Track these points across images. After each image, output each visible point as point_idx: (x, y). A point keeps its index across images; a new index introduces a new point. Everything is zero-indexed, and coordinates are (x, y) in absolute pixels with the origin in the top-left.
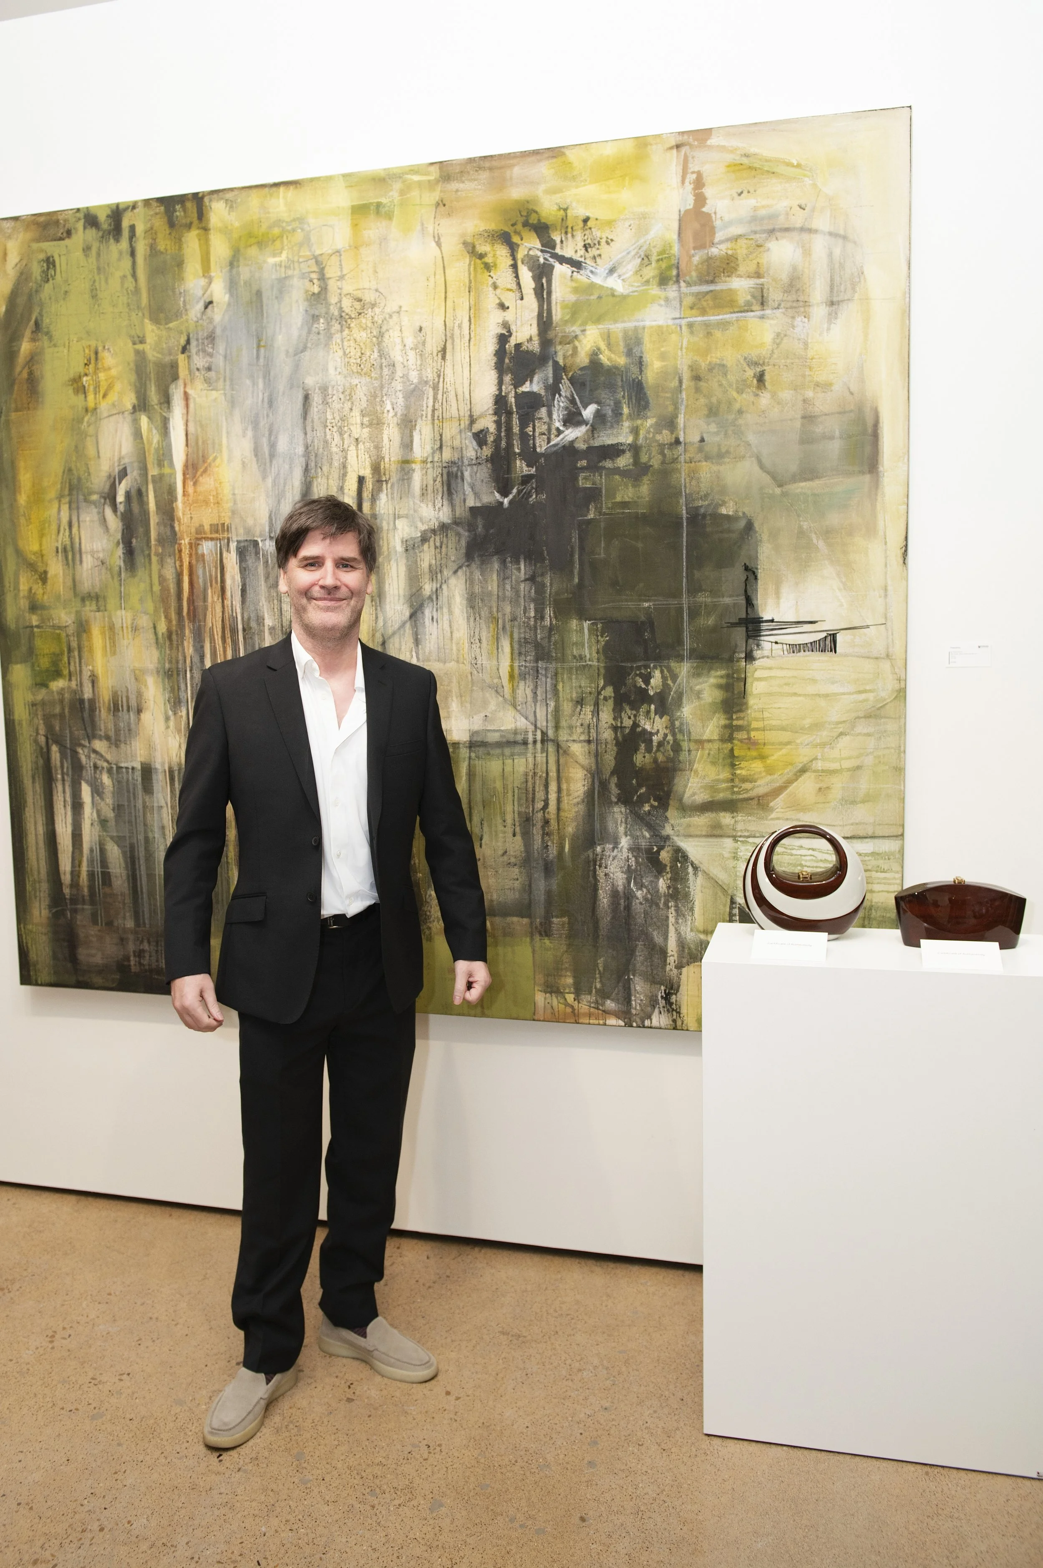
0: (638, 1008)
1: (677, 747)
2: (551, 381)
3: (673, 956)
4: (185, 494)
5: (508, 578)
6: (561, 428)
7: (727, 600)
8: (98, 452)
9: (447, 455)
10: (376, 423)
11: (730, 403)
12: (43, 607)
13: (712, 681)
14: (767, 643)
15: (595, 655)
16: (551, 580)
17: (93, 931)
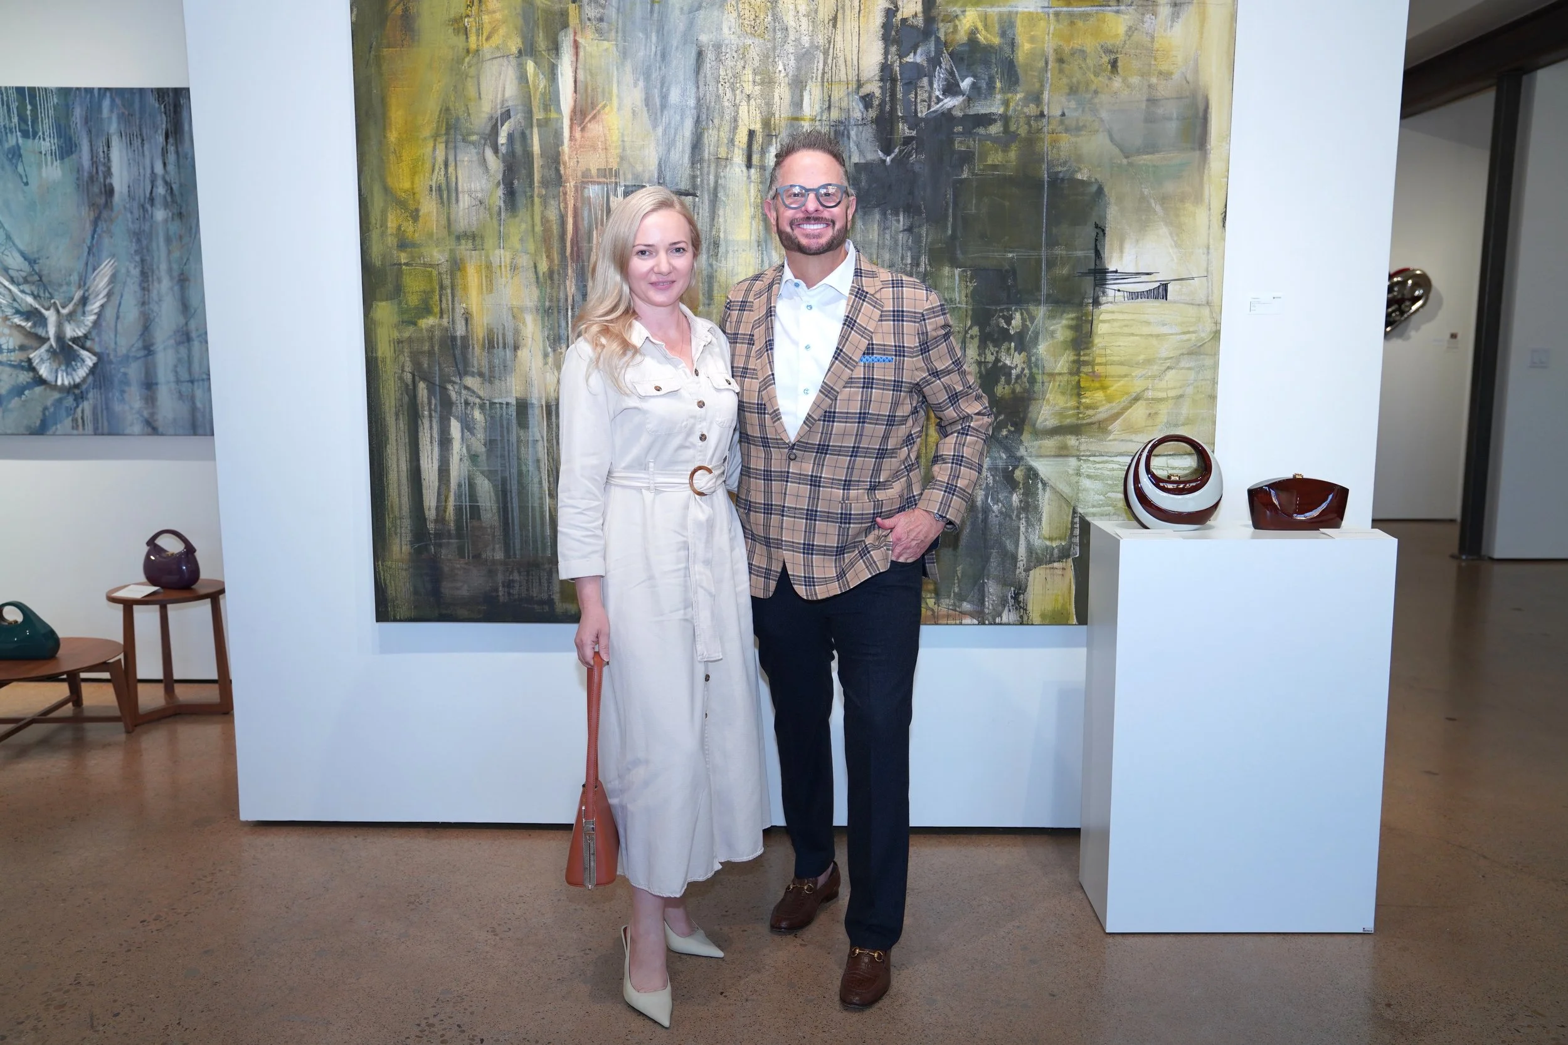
0: (990, 607)
1: (1032, 380)
2: (933, 54)
3: (1022, 560)
4: (572, 138)
5: (888, 228)
6: (941, 97)
7: (1079, 253)
8: (480, 94)
9: (835, 114)
10: (767, 81)
11: (1087, 85)
12: (414, 245)
13: (1064, 322)
14: (1112, 291)
15: (964, 298)
16: (927, 231)
17: (459, 564)
